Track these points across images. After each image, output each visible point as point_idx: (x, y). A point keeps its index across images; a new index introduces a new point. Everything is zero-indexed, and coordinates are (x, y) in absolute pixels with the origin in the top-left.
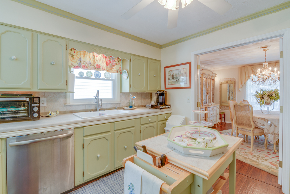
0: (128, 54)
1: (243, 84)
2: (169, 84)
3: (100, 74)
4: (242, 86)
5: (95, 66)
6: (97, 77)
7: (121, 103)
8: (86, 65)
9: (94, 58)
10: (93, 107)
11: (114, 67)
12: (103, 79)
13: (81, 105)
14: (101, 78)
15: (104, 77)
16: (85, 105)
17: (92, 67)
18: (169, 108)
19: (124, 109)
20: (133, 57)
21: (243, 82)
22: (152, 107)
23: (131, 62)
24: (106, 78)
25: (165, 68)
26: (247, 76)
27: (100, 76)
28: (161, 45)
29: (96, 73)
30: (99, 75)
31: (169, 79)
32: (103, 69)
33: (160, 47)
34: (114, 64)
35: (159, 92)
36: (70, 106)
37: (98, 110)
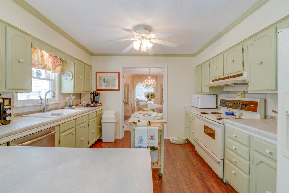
0: (73, 58)
1: (134, 88)
2: (100, 86)
3: (41, 73)
4: (133, 89)
5: (44, 66)
6: (38, 77)
7: (60, 103)
8: (35, 63)
9: (42, 57)
10: (38, 109)
11: (57, 68)
12: (44, 79)
13: (27, 106)
14: (42, 77)
15: (45, 77)
16: (31, 106)
17: (40, 66)
18: (101, 105)
19: (64, 109)
20: (76, 62)
21: (134, 87)
22: (88, 105)
23: (75, 66)
24: (46, 78)
25: (97, 73)
26: (136, 82)
27: (41, 75)
28: (93, 54)
29: (37, 71)
30: (39, 74)
31: (100, 82)
32: (49, 69)
33: (92, 55)
34: (57, 65)
35: (95, 93)
36: (16, 108)
37: (45, 110)
